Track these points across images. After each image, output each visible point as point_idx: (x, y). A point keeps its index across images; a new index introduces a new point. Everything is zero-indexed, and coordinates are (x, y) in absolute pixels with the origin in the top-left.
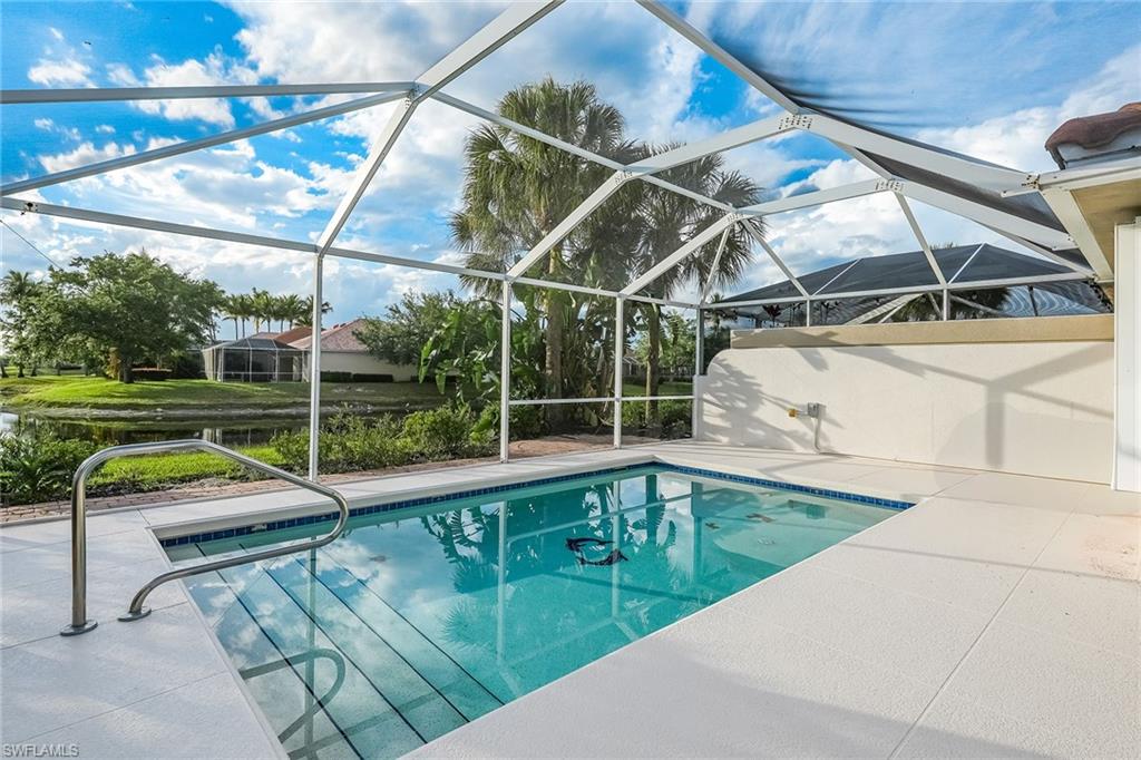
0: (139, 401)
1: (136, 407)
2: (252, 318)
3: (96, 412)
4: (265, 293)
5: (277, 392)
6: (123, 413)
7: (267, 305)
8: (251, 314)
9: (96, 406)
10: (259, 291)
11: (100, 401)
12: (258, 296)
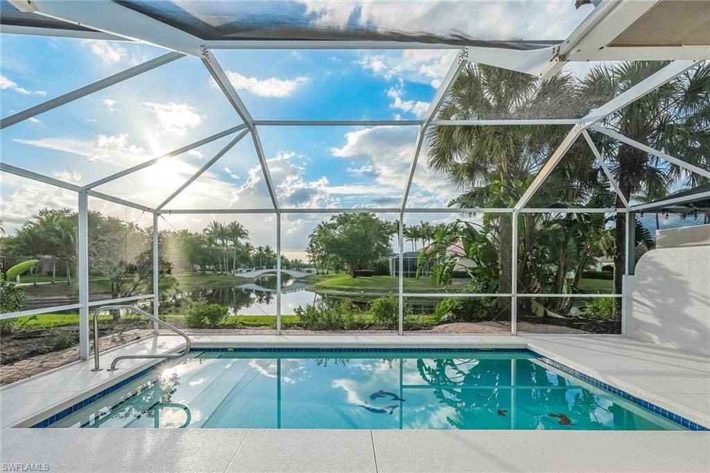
0: (356, 288)
1: (353, 290)
2: (420, 240)
3: (338, 292)
4: (428, 223)
5: (421, 283)
6: (348, 293)
7: (428, 230)
8: (419, 237)
9: (339, 289)
10: (424, 223)
11: (341, 287)
12: (423, 226)
